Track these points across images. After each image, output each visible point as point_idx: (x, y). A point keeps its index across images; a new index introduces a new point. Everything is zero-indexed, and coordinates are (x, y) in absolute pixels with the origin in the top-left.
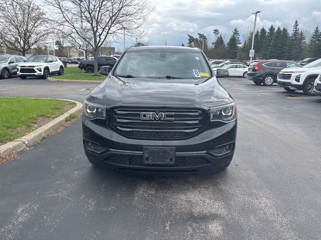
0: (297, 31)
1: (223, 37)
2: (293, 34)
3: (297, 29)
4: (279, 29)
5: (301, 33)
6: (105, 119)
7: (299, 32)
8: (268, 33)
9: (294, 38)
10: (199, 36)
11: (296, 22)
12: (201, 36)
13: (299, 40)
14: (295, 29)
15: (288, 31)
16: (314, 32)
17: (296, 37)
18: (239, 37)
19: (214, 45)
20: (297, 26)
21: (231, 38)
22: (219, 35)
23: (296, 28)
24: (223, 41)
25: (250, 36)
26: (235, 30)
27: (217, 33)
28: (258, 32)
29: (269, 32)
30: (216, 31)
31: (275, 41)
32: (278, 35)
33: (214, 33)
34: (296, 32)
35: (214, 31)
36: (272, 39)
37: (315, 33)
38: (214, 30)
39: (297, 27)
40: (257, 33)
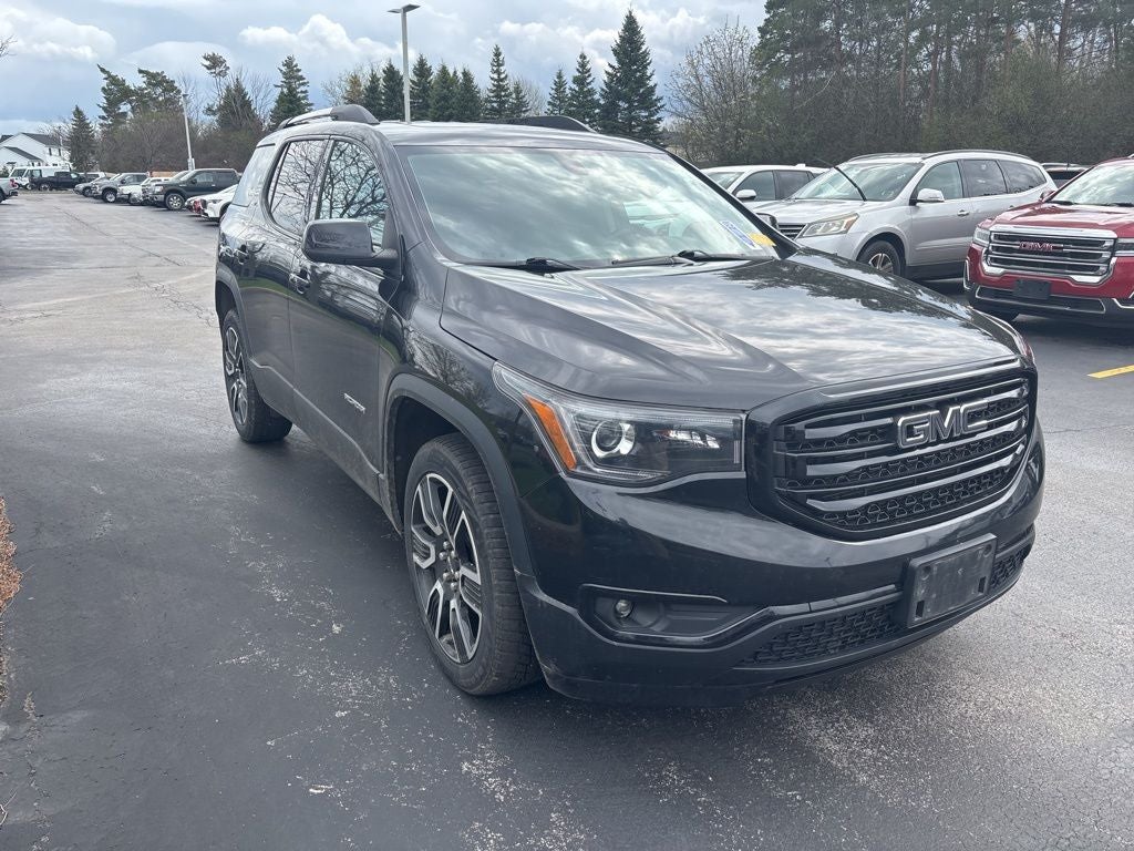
0: (502, 80)
1: (248, 89)
2: (493, 92)
3: (502, 76)
4: (444, 70)
5: (518, 90)
6: (742, 475)
7: (510, 84)
8: (413, 82)
9: (495, 105)
10: (145, 79)
11: (497, 54)
12: (155, 79)
13: (513, 112)
14: (495, 76)
15: (475, 81)
16: (554, 87)
17: (504, 102)
18: (306, 92)
19: (216, 118)
20: (499, 65)
21: (282, 93)
22: (229, 80)
23: (499, 73)
24: (248, 104)
25: (348, 89)
26: (289, 64)
27: (218, 70)
28: (374, 79)
29: (415, 79)
30: (215, 63)
31: (439, 113)
32: (445, 91)
33: (208, 68)
34: (499, 87)
35: (207, 63)
36: (428, 106)
37: (556, 90)
38: (206, 59)
39: (502, 68)
40: (372, 82)
